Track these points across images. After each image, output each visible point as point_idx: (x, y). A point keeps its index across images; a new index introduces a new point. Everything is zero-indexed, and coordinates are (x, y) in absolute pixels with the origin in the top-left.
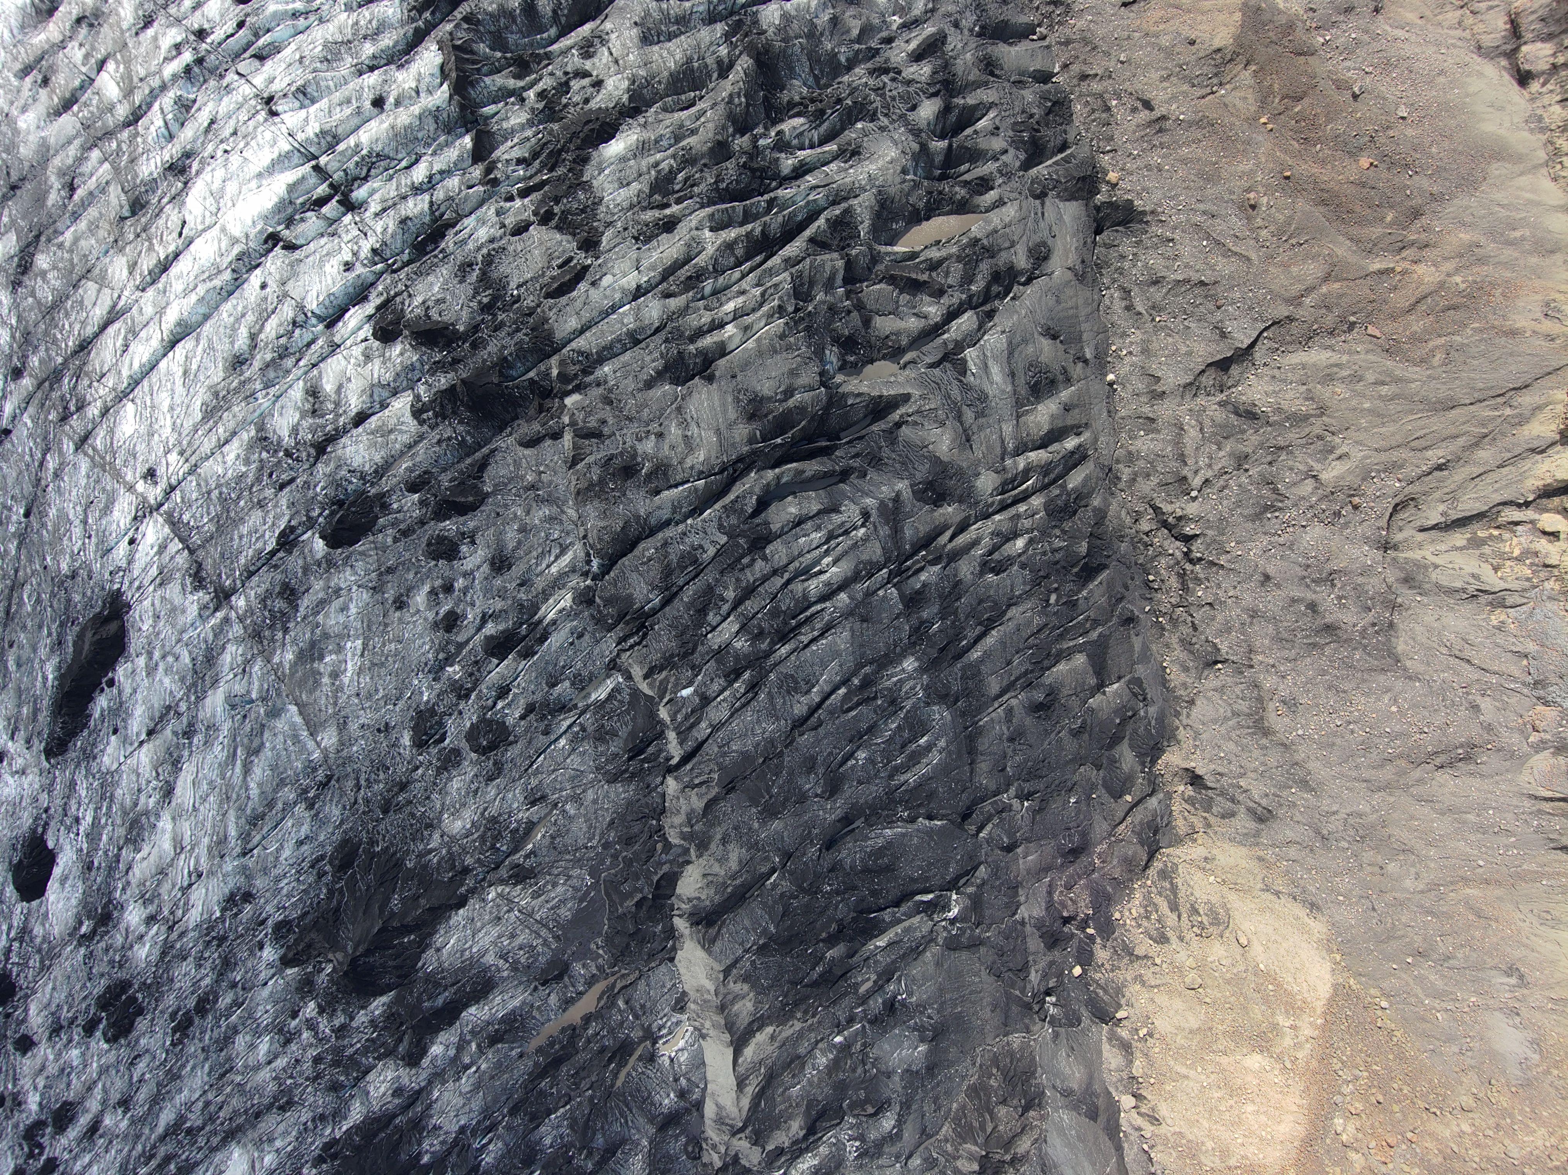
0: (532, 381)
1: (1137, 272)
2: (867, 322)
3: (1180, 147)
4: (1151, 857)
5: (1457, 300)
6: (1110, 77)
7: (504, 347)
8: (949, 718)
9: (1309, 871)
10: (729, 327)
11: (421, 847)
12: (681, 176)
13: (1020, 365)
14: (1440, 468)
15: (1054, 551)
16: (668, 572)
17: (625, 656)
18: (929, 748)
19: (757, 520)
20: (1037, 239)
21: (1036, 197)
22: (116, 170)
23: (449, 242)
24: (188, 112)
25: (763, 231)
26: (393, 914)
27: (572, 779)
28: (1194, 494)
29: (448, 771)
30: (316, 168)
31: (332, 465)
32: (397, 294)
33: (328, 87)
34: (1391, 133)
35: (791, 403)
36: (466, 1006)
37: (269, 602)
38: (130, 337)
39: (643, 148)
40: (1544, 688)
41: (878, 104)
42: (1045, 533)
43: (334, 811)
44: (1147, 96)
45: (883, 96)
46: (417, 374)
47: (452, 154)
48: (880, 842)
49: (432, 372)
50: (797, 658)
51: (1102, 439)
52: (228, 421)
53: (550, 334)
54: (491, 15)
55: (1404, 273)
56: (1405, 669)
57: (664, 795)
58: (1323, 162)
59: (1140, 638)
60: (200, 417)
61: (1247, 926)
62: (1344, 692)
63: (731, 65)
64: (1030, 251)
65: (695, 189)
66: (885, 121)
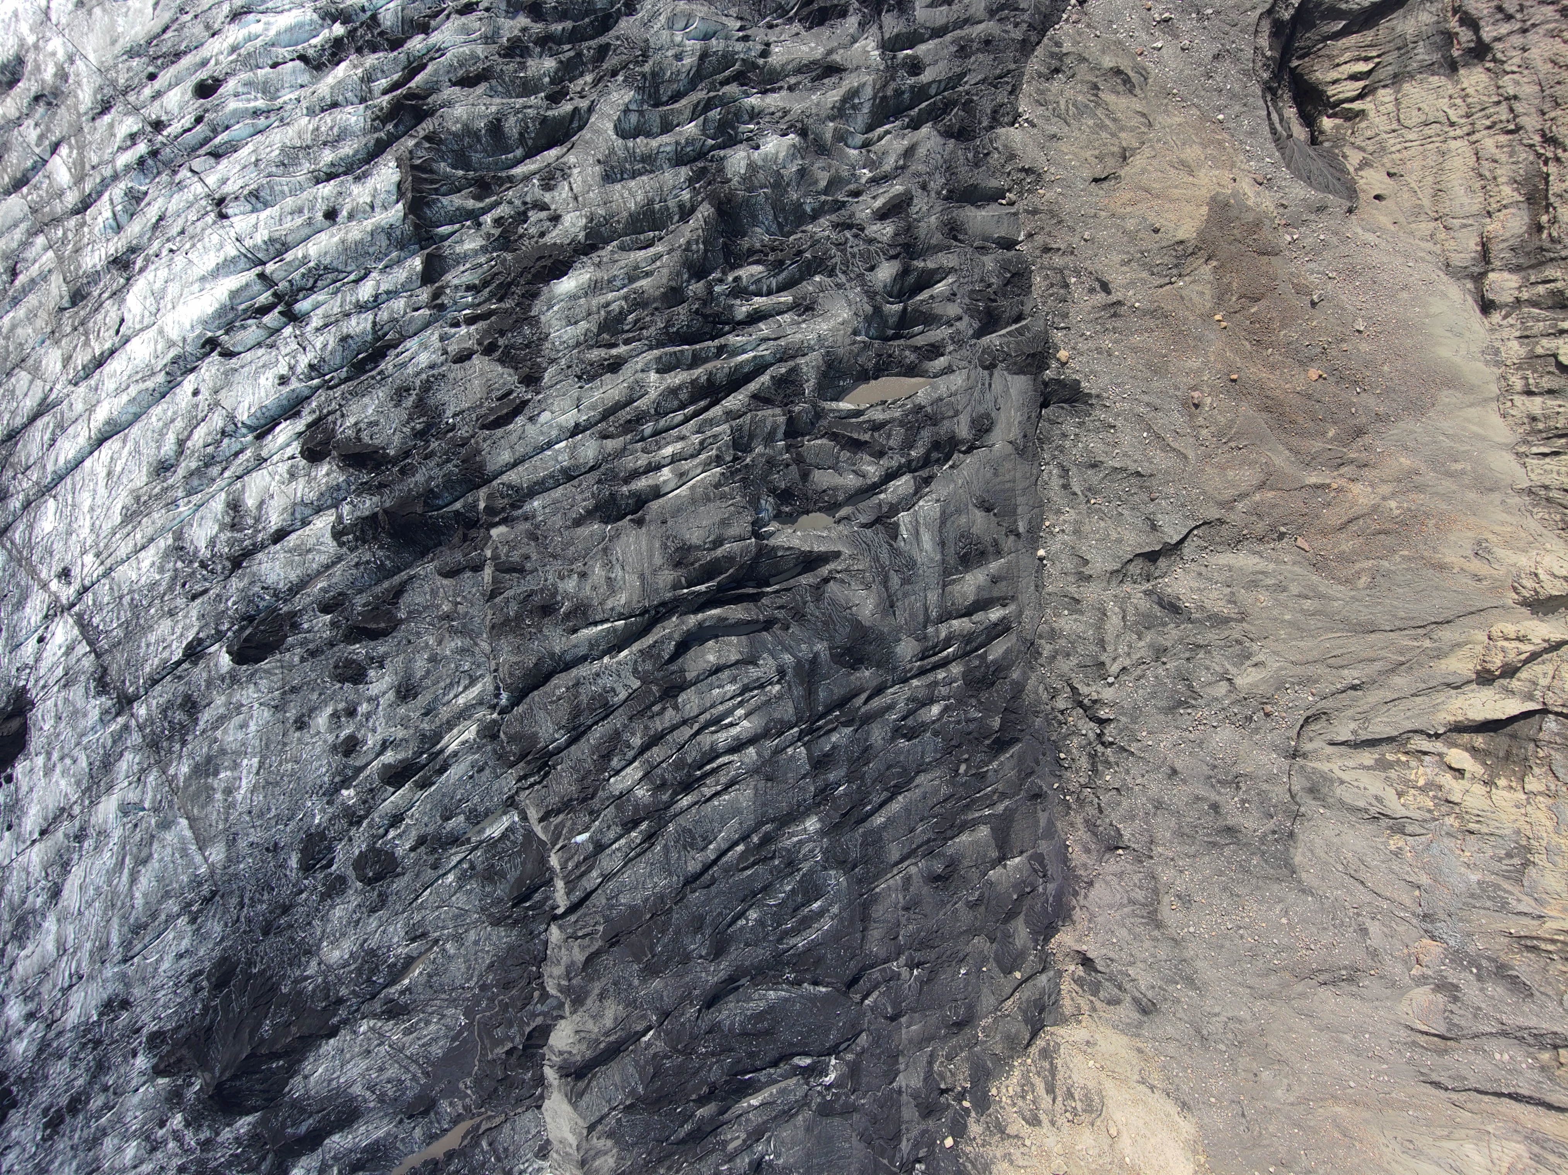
0: (457, 513)
1: (1076, 452)
2: (805, 476)
3: (1132, 334)
4: (1034, 1035)
5: (1388, 526)
6: (1072, 253)
7: (431, 478)
8: (845, 884)
9: (1185, 1070)
10: (666, 471)
11: (298, 973)
12: (631, 318)
13: (951, 533)
14: (1354, 688)
15: (968, 721)
16: (576, 712)
17: (523, 795)
18: (821, 913)
19: (673, 667)
20: (981, 410)
21: (985, 368)
22: (60, 259)
23: (387, 365)
24: (138, 203)
25: (708, 380)
26: (262, 1040)
27: (456, 917)
28: (1111, 680)
29: (332, 899)
30: (262, 276)
31: (246, 581)
32: (330, 413)
33: (282, 192)
34: (1344, 346)
35: (719, 552)
36: (330, 1133)
37: (169, 713)
38: (58, 431)
39: (595, 287)
40: (1432, 922)
41: (837, 259)
42: (961, 702)
43: (215, 928)
44: (1107, 278)
45: (843, 251)
46: (342, 494)
47: (400, 275)
48: (762, 1005)
49: (359, 493)
50: (698, 812)
51: (1027, 612)
52: (147, 527)
53: (482, 466)
54: (455, 135)
55: (1339, 490)
56: (1300, 882)
57: (546, 943)
58: (1273, 367)
59: (1046, 814)
60: (119, 520)
61: (1119, 1116)
62: (1238, 896)
63: (693, 210)
64: (973, 421)
65: (644, 332)
66: (842, 278)
